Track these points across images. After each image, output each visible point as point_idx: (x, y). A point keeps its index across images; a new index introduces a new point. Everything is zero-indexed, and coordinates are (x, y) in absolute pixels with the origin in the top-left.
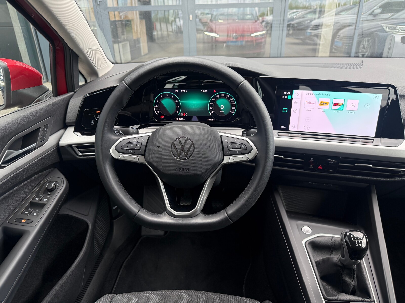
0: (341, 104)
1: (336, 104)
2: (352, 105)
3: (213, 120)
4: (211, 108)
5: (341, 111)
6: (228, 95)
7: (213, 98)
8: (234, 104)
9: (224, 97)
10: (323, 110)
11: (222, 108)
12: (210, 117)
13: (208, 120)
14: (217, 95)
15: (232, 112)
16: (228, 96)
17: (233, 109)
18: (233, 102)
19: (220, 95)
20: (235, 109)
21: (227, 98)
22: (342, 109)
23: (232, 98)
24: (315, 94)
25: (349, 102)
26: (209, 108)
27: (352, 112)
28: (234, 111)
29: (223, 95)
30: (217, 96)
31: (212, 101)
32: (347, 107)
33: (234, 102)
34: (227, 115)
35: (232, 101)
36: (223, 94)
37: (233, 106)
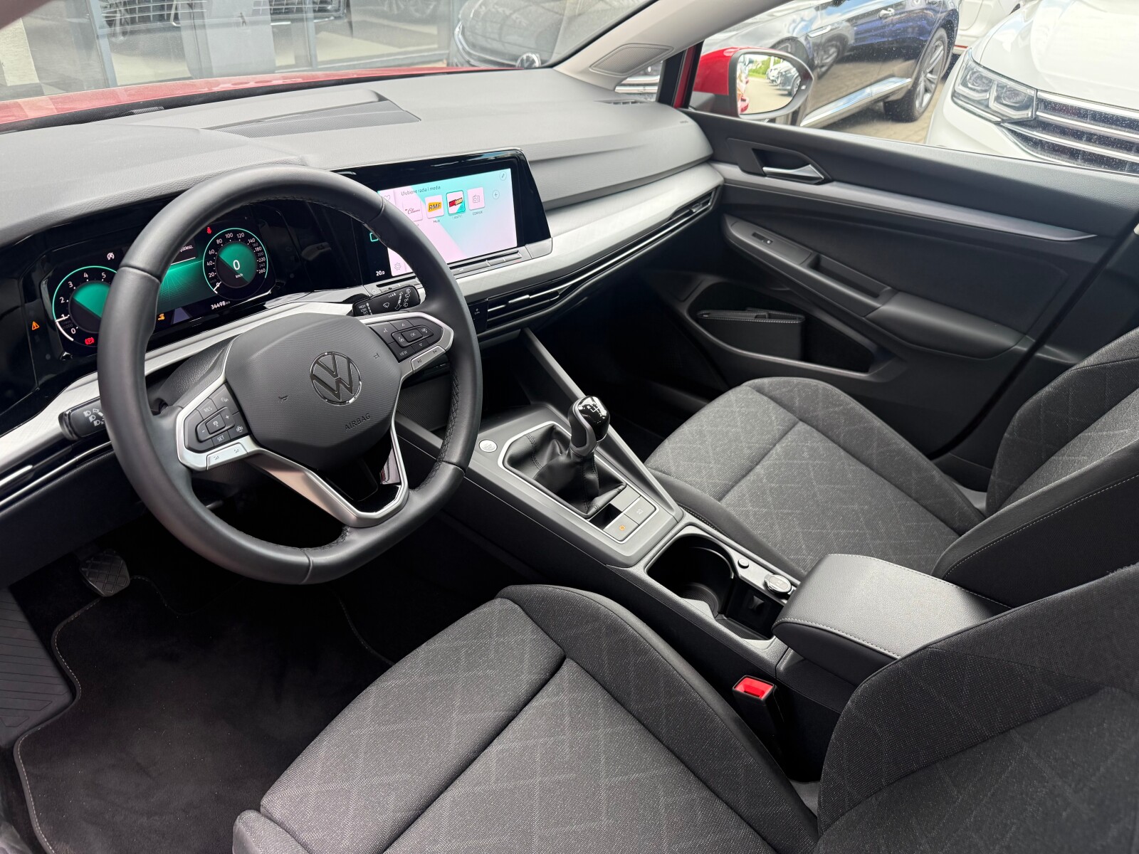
0: (460, 201)
1: (452, 203)
2: (476, 198)
3: (223, 303)
4: (212, 275)
5: (463, 214)
6: (241, 232)
7: (210, 249)
8: (260, 252)
9: (235, 239)
10: (436, 219)
11: (237, 267)
12: (216, 299)
13: (213, 307)
14: (218, 238)
15: (261, 271)
16: (242, 235)
17: (262, 263)
18: (256, 247)
19: (222, 236)
20: (265, 262)
21: (242, 239)
22: (462, 210)
23: (252, 237)
24: (416, 192)
25: (471, 193)
26: (208, 276)
27: (479, 210)
28: (265, 268)
29: (230, 235)
30: (218, 241)
31: (209, 258)
32: (470, 205)
33: (259, 245)
34: (253, 281)
35: (254, 245)
36: (229, 232)
37: (259, 254)
